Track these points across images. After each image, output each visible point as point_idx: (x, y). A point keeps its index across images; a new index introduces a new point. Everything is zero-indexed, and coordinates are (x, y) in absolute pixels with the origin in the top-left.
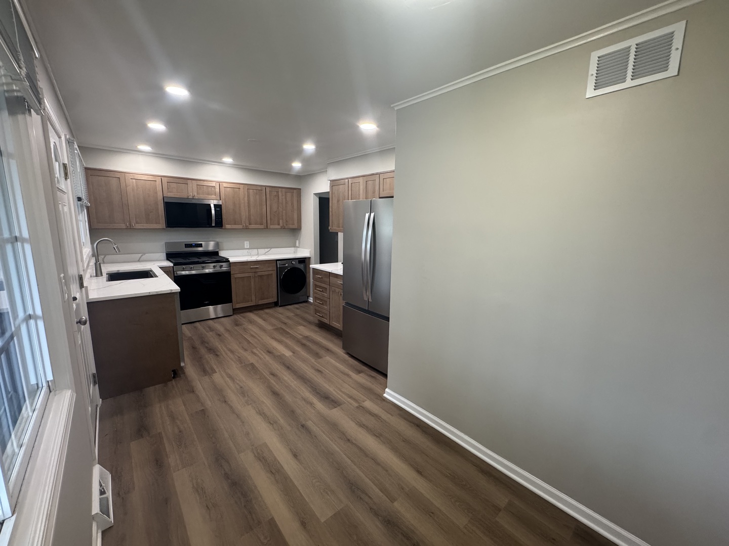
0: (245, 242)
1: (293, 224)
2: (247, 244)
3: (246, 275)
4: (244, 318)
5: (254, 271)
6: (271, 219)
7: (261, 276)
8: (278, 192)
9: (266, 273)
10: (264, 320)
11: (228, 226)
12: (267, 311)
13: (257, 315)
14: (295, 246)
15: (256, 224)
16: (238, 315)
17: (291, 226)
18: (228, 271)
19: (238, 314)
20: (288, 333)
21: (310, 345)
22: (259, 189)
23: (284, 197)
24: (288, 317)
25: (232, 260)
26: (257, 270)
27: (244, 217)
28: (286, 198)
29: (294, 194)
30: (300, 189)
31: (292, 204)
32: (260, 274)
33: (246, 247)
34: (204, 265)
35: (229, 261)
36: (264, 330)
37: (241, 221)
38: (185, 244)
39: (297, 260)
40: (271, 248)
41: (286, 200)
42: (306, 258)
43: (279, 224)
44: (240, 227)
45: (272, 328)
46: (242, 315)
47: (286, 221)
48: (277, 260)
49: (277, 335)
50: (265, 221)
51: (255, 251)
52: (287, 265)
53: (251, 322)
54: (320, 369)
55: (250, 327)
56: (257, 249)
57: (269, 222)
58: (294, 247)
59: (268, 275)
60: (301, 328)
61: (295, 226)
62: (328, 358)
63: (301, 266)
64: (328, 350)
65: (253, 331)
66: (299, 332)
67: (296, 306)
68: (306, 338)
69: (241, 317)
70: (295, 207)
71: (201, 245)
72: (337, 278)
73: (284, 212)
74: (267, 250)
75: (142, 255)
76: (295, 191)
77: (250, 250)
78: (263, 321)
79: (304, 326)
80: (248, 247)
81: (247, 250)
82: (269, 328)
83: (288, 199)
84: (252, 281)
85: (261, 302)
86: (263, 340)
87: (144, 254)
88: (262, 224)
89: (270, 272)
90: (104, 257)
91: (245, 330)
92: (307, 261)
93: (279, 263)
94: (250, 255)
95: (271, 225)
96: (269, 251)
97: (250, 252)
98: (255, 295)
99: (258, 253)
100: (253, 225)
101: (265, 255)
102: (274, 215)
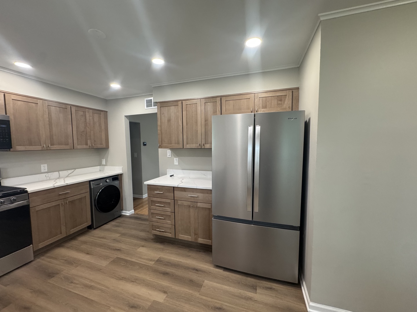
0: (42, 165)
1: (101, 144)
2: (44, 167)
3: (54, 204)
4: (56, 259)
5: (63, 197)
6: (77, 139)
7: (72, 202)
8: (85, 112)
9: (79, 197)
10: (88, 254)
11: (19, 148)
12: (83, 238)
13: (71, 248)
14: (100, 164)
15: (60, 144)
16: (43, 258)
17: (99, 146)
18: (26, 204)
19: (43, 256)
20: (133, 264)
21: (173, 271)
22: (63, 107)
23: (91, 118)
24: (115, 240)
25: (30, 189)
26: (68, 196)
27: (44, 136)
28: (93, 119)
29: (102, 115)
30: (107, 112)
31: (100, 125)
32: (70, 199)
33: (42, 171)
35: (27, 191)
36: (99, 270)
37: (40, 141)
39: (111, 178)
40: (75, 169)
41: (94, 121)
42: (118, 175)
43: (87, 144)
44: (39, 148)
45: (108, 263)
46: (48, 255)
47: (95, 141)
48: (90, 181)
49: (122, 271)
50: (70, 141)
51: (56, 174)
52: (101, 184)
53: (71, 262)
54: (218, 306)
55: (74, 271)
56: (59, 171)
57: (75, 141)
58: (100, 166)
59: (80, 199)
60: (141, 250)
61: (103, 146)
62: (208, 283)
63: (116, 183)
64: (197, 270)
65: (82, 277)
66: (145, 257)
67: (113, 223)
68: (159, 261)
69: (49, 260)
70: (103, 127)
72: (185, 191)
73: (92, 132)
74: (70, 171)
76: (102, 113)
77: (49, 173)
78: (88, 256)
79: (143, 246)
80: (46, 171)
81: (45, 174)
82: (104, 263)
83: (95, 120)
84: (62, 209)
85: (73, 231)
86: (108, 288)
88: (68, 145)
89: (83, 195)
91: (69, 280)
92: (119, 177)
93: (93, 183)
94: (50, 180)
95: (78, 145)
96: (73, 172)
97: (49, 176)
98: (65, 225)
99: (59, 175)
100: (56, 145)
101: (69, 177)
102: (81, 135)
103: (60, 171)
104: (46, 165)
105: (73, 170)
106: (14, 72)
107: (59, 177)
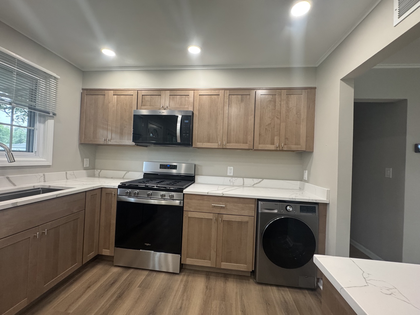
0: (229, 168)
1: (297, 144)
2: (230, 170)
3: (206, 216)
5: (217, 211)
6: (260, 135)
7: (229, 222)
8: (274, 95)
9: (238, 219)
11: (199, 145)
14: (301, 179)
15: (237, 142)
17: (294, 147)
23: (283, 103)
26: (222, 211)
27: (221, 131)
28: (287, 104)
29: (303, 97)
30: (315, 89)
32: (226, 218)
33: (228, 174)
34: (150, 192)
35: (182, 191)
37: (217, 137)
38: (161, 165)
39: (298, 206)
40: (263, 179)
41: (287, 106)
42: (319, 203)
43: (273, 143)
44: (215, 145)
47: (286, 139)
48: (259, 200)
50: (250, 138)
51: (239, 181)
52: (276, 211)
56: (243, 178)
57: (257, 138)
58: (301, 181)
59: (240, 223)
61: (302, 147)
63: (306, 217)
69: (192, 281)
71: (175, 167)
73: (283, 125)
74: (256, 181)
75: (126, 173)
76: (304, 92)
77: (234, 178)
80: (232, 174)
81: (229, 178)
83: (290, 105)
84: (213, 227)
85: (225, 265)
87: (128, 171)
88: (247, 143)
89: (246, 219)
90: (101, 171)
92: (320, 209)
93: (261, 204)
94: (233, 186)
95: (259, 144)
96: (260, 182)
97: (233, 181)
98: (215, 250)
99: (244, 182)
100: (233, 143)
101: (254, 187)
102: (266, 129)
103: (245, 178)
104: (232, 168)
105: (260, 180)
106: (203, 67)
107: (243, 184)
